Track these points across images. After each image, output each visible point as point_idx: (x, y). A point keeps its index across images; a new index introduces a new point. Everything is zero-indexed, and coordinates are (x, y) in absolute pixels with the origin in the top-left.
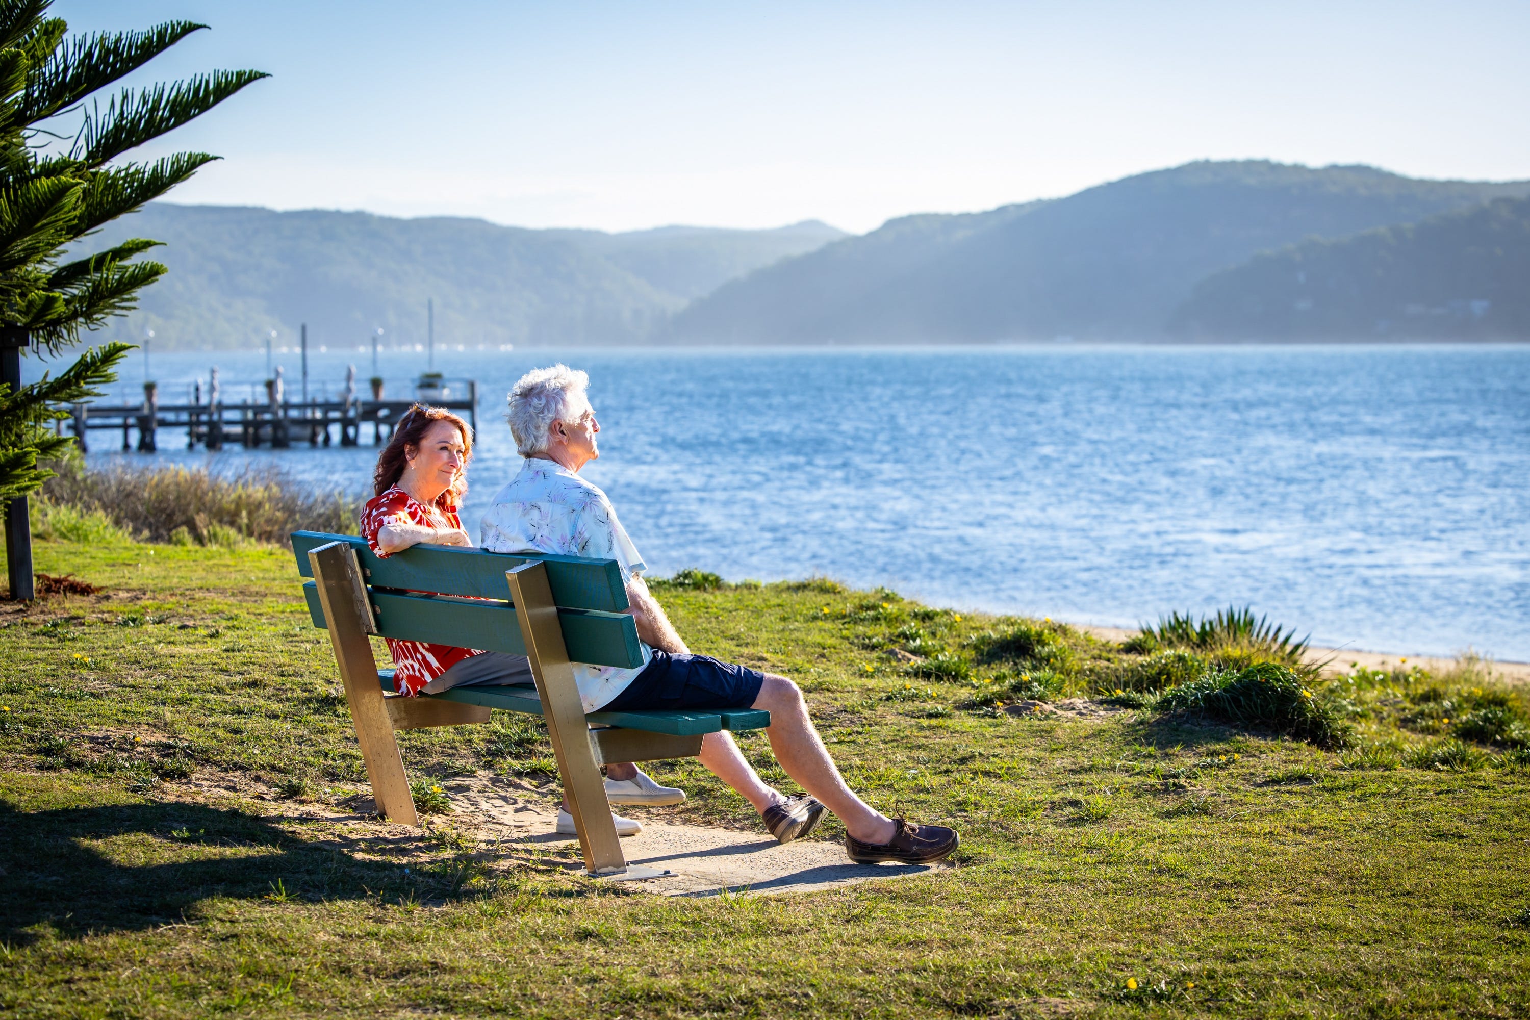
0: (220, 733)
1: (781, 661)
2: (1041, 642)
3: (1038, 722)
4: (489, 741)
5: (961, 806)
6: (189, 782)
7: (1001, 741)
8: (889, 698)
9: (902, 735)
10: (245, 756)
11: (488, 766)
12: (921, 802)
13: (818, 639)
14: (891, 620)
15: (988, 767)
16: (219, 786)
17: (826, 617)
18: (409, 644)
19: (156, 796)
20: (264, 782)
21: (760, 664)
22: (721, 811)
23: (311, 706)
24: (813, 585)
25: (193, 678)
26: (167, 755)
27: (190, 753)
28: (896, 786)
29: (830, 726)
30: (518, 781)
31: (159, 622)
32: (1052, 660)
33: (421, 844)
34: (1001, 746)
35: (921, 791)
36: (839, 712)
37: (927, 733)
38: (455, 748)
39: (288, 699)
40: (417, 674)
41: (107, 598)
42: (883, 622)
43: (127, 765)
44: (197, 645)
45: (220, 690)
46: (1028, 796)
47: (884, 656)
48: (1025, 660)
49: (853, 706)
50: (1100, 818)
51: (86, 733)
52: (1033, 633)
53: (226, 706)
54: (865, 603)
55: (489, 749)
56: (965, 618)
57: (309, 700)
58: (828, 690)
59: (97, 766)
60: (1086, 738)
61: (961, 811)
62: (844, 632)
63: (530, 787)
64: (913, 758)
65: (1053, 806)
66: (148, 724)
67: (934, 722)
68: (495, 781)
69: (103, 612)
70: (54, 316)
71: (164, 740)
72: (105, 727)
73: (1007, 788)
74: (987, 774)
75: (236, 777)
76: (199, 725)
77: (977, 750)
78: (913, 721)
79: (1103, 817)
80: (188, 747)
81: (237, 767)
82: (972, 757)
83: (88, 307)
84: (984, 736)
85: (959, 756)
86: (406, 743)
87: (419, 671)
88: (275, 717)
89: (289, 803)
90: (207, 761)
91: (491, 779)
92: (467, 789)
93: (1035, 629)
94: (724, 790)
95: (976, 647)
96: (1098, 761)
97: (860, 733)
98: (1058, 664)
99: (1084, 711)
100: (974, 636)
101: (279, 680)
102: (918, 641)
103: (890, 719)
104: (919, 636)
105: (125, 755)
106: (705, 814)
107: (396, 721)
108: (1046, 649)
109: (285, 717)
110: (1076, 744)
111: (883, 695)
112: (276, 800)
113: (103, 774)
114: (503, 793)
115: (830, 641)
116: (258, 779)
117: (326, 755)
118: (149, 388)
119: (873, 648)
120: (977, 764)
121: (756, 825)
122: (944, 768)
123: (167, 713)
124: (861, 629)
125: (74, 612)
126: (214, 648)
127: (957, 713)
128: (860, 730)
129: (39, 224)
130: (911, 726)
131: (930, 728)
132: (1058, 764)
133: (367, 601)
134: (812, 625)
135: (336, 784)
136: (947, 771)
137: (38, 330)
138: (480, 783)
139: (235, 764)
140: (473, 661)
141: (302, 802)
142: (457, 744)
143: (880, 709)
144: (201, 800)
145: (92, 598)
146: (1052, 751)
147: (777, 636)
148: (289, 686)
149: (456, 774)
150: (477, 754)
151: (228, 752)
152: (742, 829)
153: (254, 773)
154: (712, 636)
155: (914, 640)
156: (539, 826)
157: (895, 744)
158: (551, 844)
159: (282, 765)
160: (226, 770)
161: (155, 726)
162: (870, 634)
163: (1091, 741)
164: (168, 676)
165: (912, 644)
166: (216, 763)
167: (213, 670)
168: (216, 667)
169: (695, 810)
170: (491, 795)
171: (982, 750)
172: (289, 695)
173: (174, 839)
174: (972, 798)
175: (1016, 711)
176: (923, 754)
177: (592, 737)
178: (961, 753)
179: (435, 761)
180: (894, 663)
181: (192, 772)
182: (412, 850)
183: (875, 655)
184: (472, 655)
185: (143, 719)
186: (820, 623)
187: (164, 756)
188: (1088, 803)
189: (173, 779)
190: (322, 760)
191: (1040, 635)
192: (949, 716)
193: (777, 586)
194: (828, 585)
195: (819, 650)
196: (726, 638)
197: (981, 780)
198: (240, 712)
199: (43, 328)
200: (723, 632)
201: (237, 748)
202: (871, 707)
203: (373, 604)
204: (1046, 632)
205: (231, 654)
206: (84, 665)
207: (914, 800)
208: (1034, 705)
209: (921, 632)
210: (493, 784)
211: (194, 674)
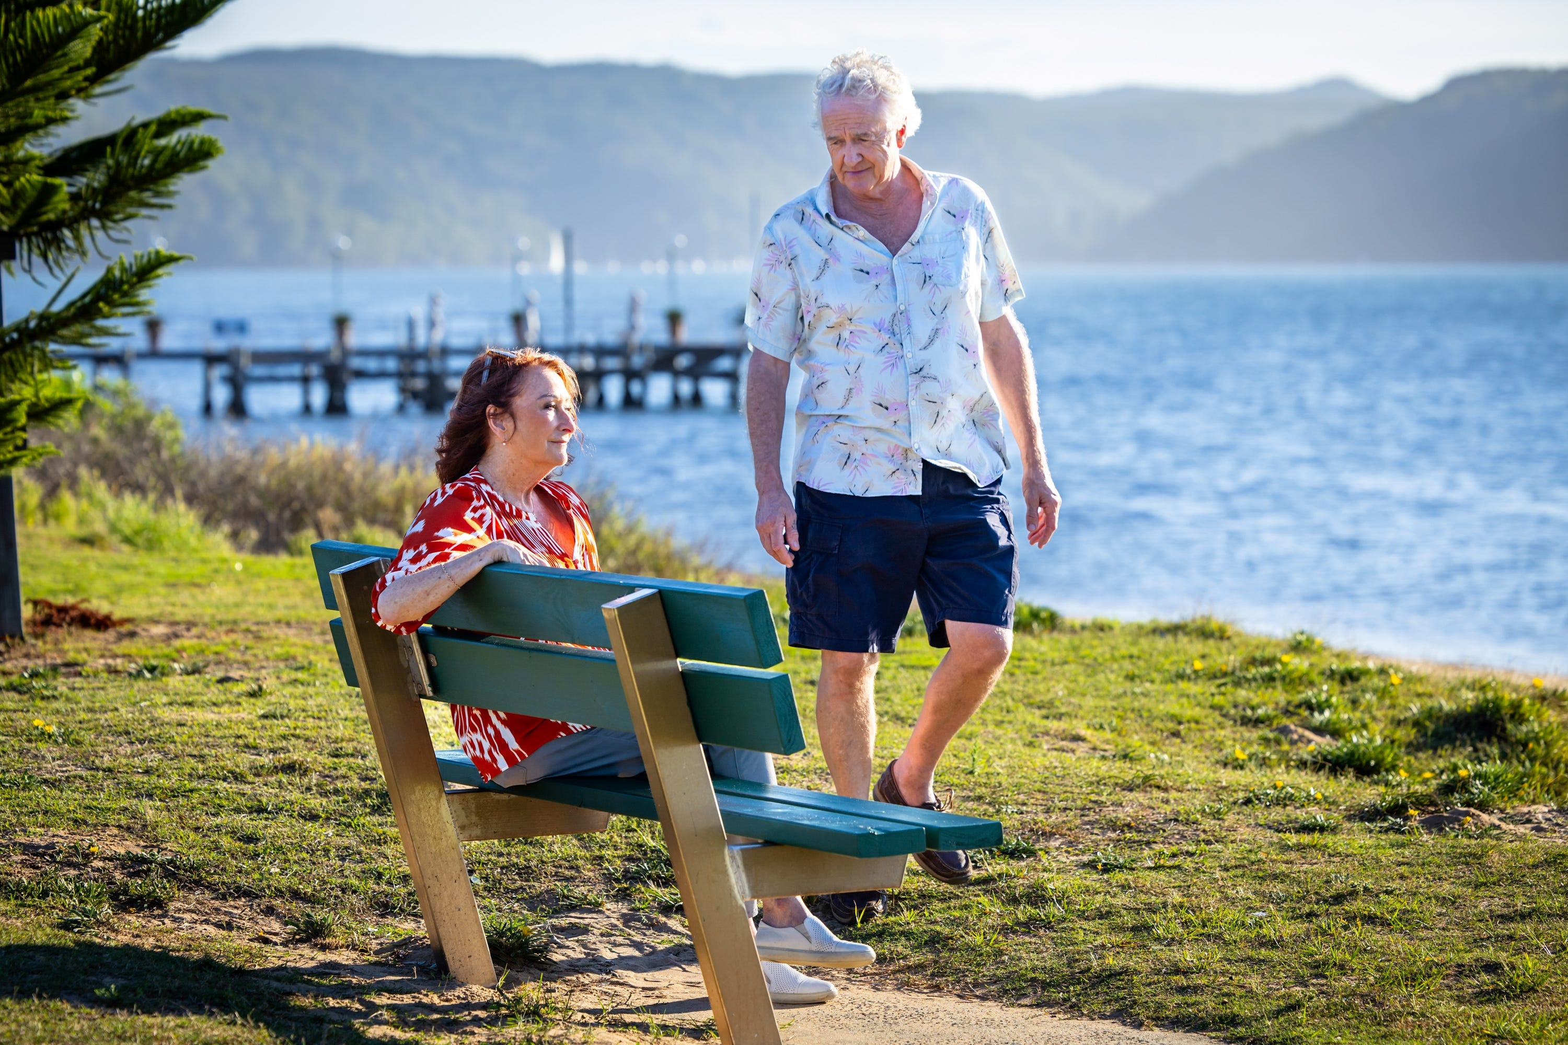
0: (226, 842)
1: (1107, 742)
2: (1517, 715)
3: (1465, 841)
4: (630, 859)
5: (1319, 968)
6: (165, 915)
7: (1403, 869)
8: (1248, 802)
9: (1253, 857)
10: (256, 876)
11: (623, 896)
12: (1261, 961)
13: (1175, 709)
14: (1291, 681)
15: (1374, 909)
16: (207, 922)
17: (1197, 675)
18: (477, 713)
19: (97, 936)
20: (279, 917)
21: (1073, 745)
22: (957, 970)
23: (368, 801)
24: (1192, 626)
25: (202, 758)
26: (137, 874)
27: (172, 871)
28: (1227, 937)
29: (1148, 843)
30: (663, 919)
31: (193, 672)
32: (1531, 745)
33: (482, 1014)
34: (1402, 877)
35: (1262, 945)
36: (1167, 821)
37: (1293, 855)
38: (577, 869)
39: (336, 792)
40: (487, 757)
41: (132, 635)
42: (1278, 684)
43: (71, 887)
44: (225, 709)
45: (238, 777)
46: (1426, 954)
47: (1271, 735)
48: (1489, 742)
49: (1188, 813)
50: (1528, 990)
51: (22, 839)
52: (1506, 703)
53: (242, 801)
54: (1258, 654)
55: (627, 871)
56: (1408, 679)
57: (367, 793)
58: (1158, 787)
59: (26, 888)
60: (1535, 866)
61: (1317, 976)
62: (1218, 700)
63: (680, 929)
64: (1263, 894)
65: (1461, 971)
66: (119, 827)
67: (1305, 839)
68: (627, 920)
69: (115, 656)
70: (52, 216)
71: (138, 851)
72: (53, 830)
73: (1398, 943)
74: (1370, 919)
75: (237, 907)
76: (196, 829)
77: (1360, 883)
78: (1276, 837)
79: (1532, 990)
80: (171, 862)
81: (241, 892)
82: (1353, 893)
83: (104, 203)
84: (1378, 861)
85: (1333, 892)
86: (503, 860)
87: (490, 753)
88: (314, 817)
89: (305, 950)
90: (198, 883)
91: (623, 916)
92: (585, 930)
93: (1509, 696)
94: (968, 939)
95: (1417, 724)
96: (1545, 903)
97: (1191, 854)
98: (1540, 751)
99: (1544, 825)
100: (1415, 708)
101: (329, 762)
102: (1327, 713)
103: (1244, 832)
104: (1329, 707)
105: (73, 873)
106: (933, 975)
107: (463, 828)
108: (1524, 728)
109: (328, 819)
110: (1517, 876)
111: (1241, 795)
112: (285, 944)
113: (29, 901)
114: (638, 938)
115: (1189, 713)
116: (270, 911)
117: (380, 876)
118: (341, 323)
119: (1258, 722)
120: (1357, 905)
121: (1006, 992)
122: (1307, 909)
123: (149, 810)
124: (1242, 694)
125: (71, 656)
126: (250, 711)
127: (1347, 825)
128: (1192, 848)
129: (28, 83)
130: (1271, 844)
131: (1300, 848)
132: (1482, 906)
133: (416, 647)
134: (1170, 687)
135: (389, 920)
136: (1311, 915)
137: (29, 236)
138: (606, 922)
139: (238, 889)
140: (572, 741)
141: (324, 948)
142: (580, 863)
143: (1230, 819)
144: (171, 942)
145: (111, 634)
146: (1477, 887)
147: (1110, 704)
148: (343, 771)
149: (572, 908)
150: (609, 878)
151: (231, 870)
152: (983, 998)
153: (265, 902)
154: (1010, 702)
155: (1321, 712)
156: (681, 988)
157: (1239, 872)
158: (687, 1016)
159: (309, 890)
160: (224, 898)
161: (129, 829)
162: (1255, 701)
163: (1540, 872)
164: (166, 754)
165: (1318, 718)
166: (210, 887)
167: (236, 745)
168: (240, 742)
169: (919, 968)
170: (620, 940)
171: (1369, 883)
172: (339, 785)
173: (95, 1002)
174: (1338, 956)
175: (1435, 824)
176: (1278, 888)
177: (733, 858)
178: (1338, 887)
179: (543, 888)
180: (1285, 747)
181: (171, 899)
182: (466, 1023)
183: (1255, 734)
184: (568, 732)
185: (112, 819)
186: (1183, 685)
187: (131, 875)
188: (1513, 968)
189: (140, 909)
190: (371, 884)
191: (1516, 706)
192: (1334, 830)
193: (1140, 627)
194: (1214, 626)
195: (1171, 725)
196: (1030, 705)
197: (1358, 931)
198: (261, 810)
199: (37, 234)
200: (1029, 696)
201: (247, 865)
202: (1217, 815)
203: (425, 652)
204: (1527, 702)
205: (267, 722)
206: (44, 736)
207: (1250, 958)
208: (1467, 814)
209: (1334, 700)
210: (626, 924)
211: (206, 751)
